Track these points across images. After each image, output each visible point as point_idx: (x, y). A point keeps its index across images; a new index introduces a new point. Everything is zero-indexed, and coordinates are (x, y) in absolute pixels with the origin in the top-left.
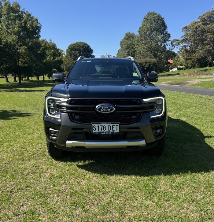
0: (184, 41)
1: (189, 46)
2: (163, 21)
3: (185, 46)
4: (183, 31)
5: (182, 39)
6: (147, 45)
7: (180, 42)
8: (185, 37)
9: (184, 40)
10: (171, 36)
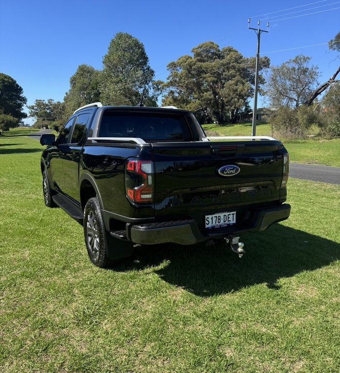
0: (171, 84)
1: (178, 93)
2: (143, 49)
3: (172, 92)
4: (168, 69)
5: (169, 81)
6: (120, 85)
7: (166, 85)
8: (173, 78)
9: (171, 82)
10: (155, 73)
